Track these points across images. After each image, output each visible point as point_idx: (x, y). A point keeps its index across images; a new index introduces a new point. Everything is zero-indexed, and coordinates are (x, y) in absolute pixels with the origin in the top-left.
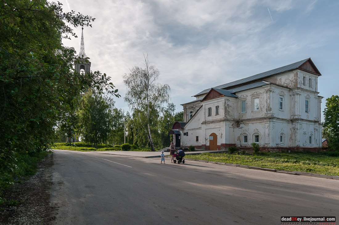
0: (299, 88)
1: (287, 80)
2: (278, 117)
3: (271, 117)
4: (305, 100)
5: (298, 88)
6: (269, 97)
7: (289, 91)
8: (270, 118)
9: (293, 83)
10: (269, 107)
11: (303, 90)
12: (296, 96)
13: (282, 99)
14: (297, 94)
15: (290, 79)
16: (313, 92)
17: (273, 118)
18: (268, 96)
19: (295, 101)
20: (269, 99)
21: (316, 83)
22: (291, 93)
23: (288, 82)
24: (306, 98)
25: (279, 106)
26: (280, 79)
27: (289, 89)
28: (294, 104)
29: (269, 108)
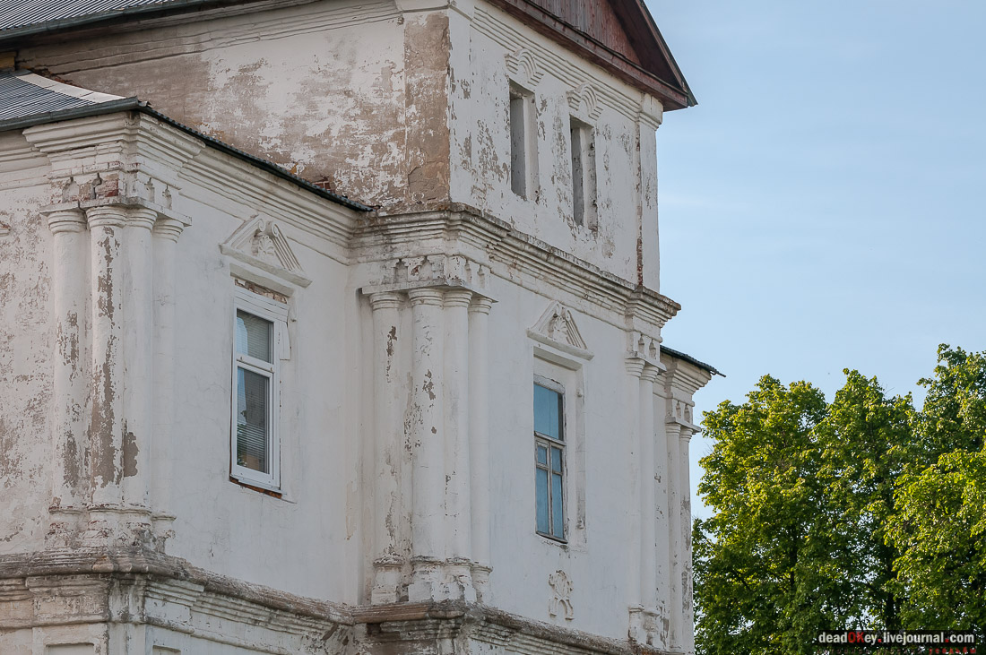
0: (469, 214)
1: (324, 104)
2: (215, 569)
3: (126, 564)
4: (527, 370)
5: (449, 208)
6: (106, 285)
7: (353, 239)
8: (119, 579)
9: (398, 138)
10: (102, 422)
11: (500, 235)
12: (431, 311)
13: (260, 326)
14: (447, 289)
15: (363, 83)
16: (612, 286)
17: (161, 577)
18: (97, 268)
19: (420, 380)
20: (108, 309)
21: (645, 189)
22: (371, 272)
23: (330, 119)
24: (539, 355)
25: (223, 416)
26: (245, 77)
27: (343, 217)
28: (410, 422)
29: (107, 438)
